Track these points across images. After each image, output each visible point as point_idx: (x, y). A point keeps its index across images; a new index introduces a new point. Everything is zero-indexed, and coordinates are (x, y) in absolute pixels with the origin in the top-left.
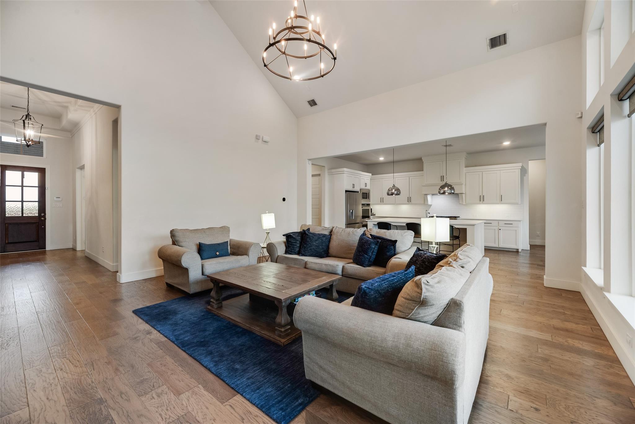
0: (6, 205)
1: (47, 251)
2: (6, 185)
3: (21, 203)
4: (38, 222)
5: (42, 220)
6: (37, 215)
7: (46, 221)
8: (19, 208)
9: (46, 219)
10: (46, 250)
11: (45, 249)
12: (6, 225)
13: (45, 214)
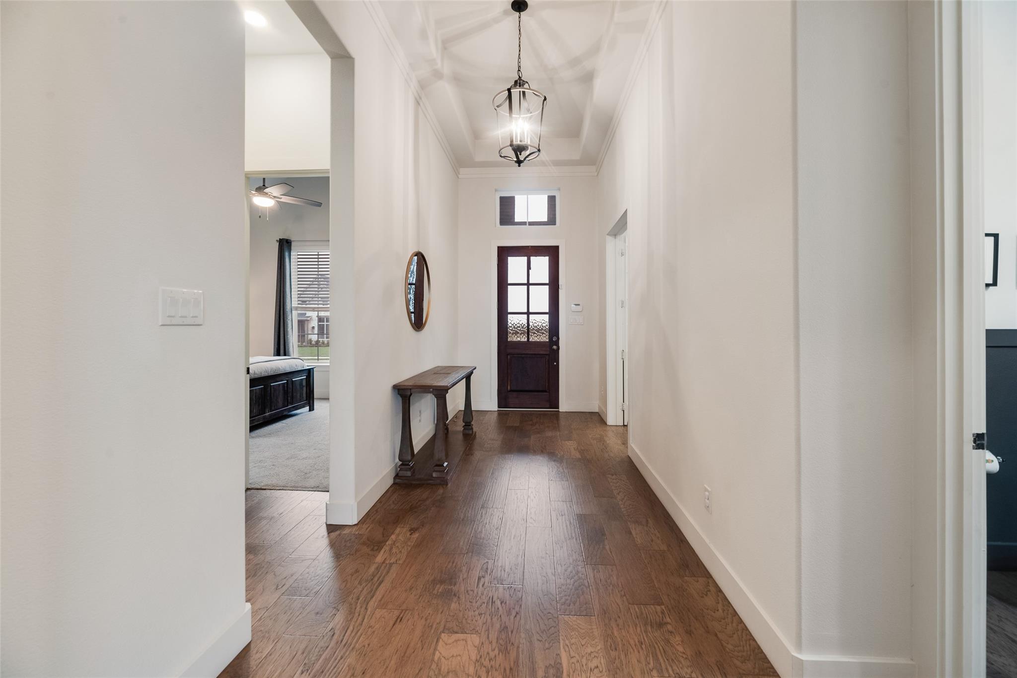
0: (509, 320)
1: (560, 414)
2: (509, 282)
3: (526, 316)
4: (548, 353)
5: (554, 349)
6: (548, 340)
7: (560, 351)
8: (525, 326)
9: (559, 349)
10: (559, 411)
11: (558, 408)
12: (509, 357)
13: (558, 339)
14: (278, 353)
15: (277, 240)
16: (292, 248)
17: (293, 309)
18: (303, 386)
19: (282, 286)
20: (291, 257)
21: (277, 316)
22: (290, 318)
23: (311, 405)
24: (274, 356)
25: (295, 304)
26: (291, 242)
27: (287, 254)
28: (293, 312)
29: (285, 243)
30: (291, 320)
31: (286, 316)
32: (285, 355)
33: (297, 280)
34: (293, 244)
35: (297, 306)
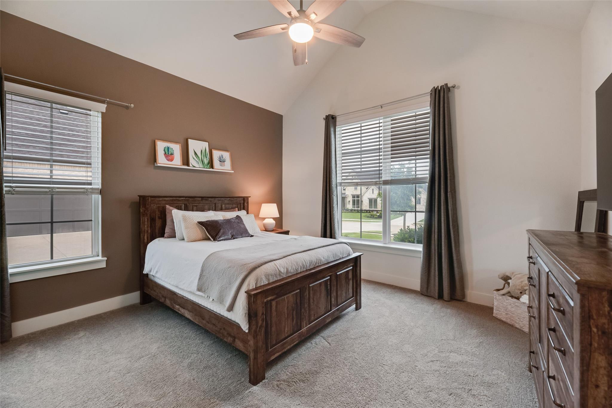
14: (324, 235)
15: (324, 118)
16: (337, 123)
17: (338, 185)
18: (349, 280)
19: (328, 161)
20: (336, 133)
21: (324, 192)
22: (335, 193)
23: (358, 302)
24: (321, 237)
25: (339, 180)
26: (336, 117)
27: (332, 129)
28: (338, 187)
29: (330, 118)
30: (336, 195)
31: (332, 192)
32: (331, 237)
33: (341, 155)
34: (338, 119)
35: (341, 181)
